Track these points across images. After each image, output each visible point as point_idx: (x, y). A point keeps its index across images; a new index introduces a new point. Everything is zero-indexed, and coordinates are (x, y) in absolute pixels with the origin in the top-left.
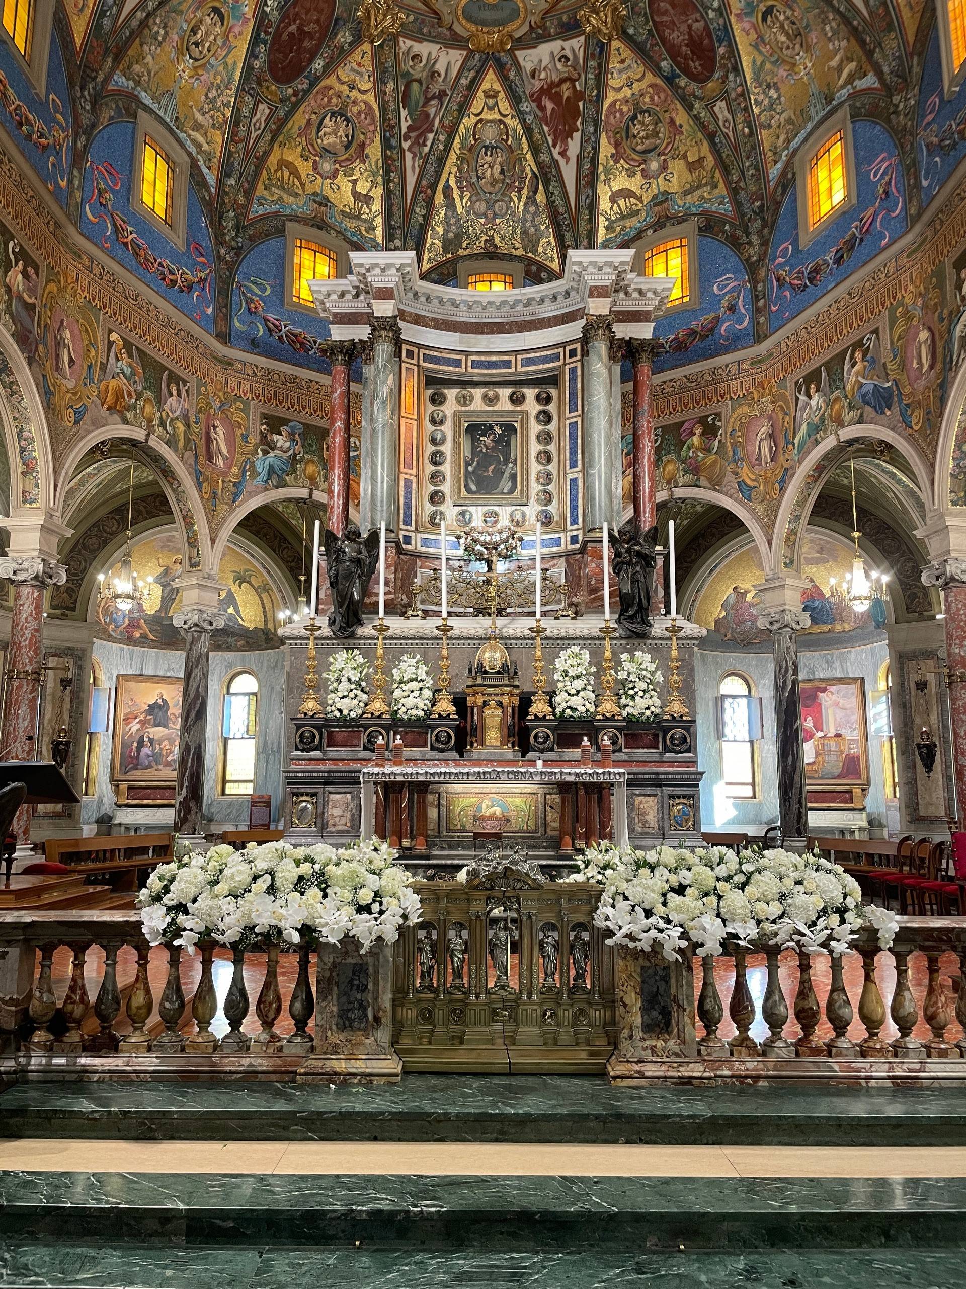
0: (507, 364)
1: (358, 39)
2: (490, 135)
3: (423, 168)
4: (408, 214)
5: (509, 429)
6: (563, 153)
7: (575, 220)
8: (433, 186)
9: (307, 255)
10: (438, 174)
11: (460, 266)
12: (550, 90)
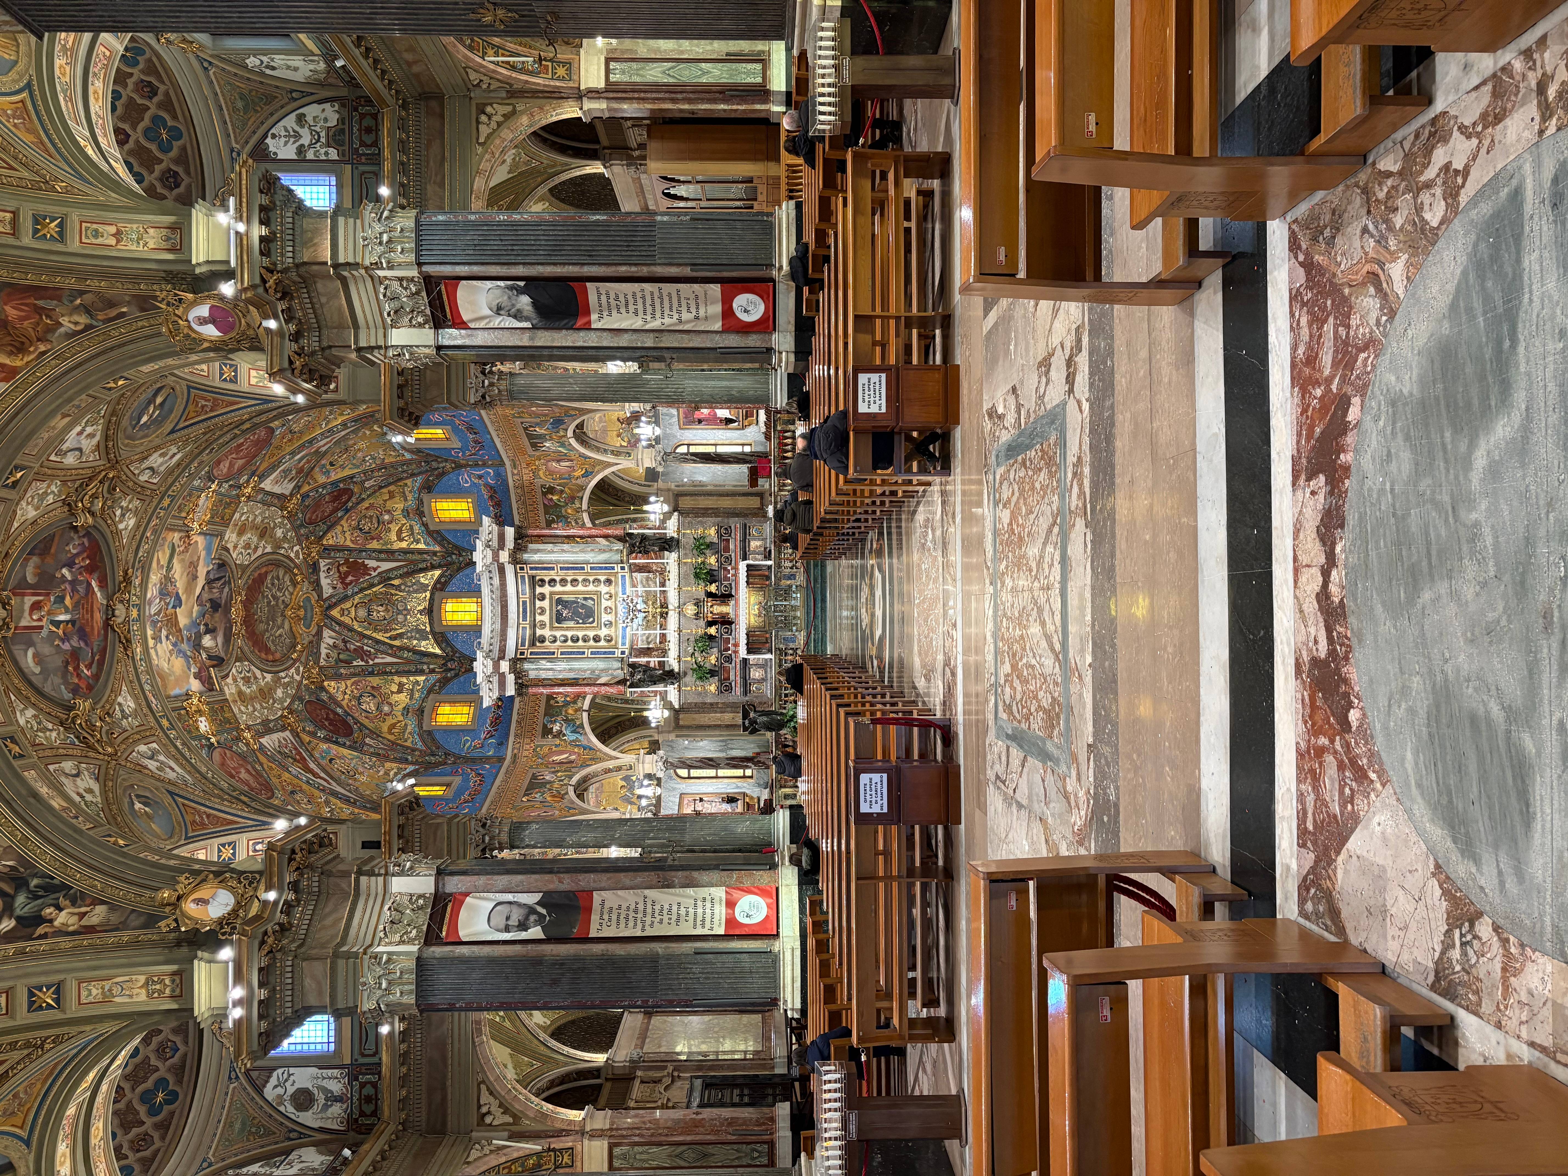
0: (524, 603)
1: (323, 689)
2: (362, 613)
3: (383, 652)
4: (408, 661)
5: (559, 601)
6: (375, 569)
7: (412, 562)
8: (392, 646)
9: (440, 719)
10: (384, 643)
11: (437, 630)
12: (342, 578)
